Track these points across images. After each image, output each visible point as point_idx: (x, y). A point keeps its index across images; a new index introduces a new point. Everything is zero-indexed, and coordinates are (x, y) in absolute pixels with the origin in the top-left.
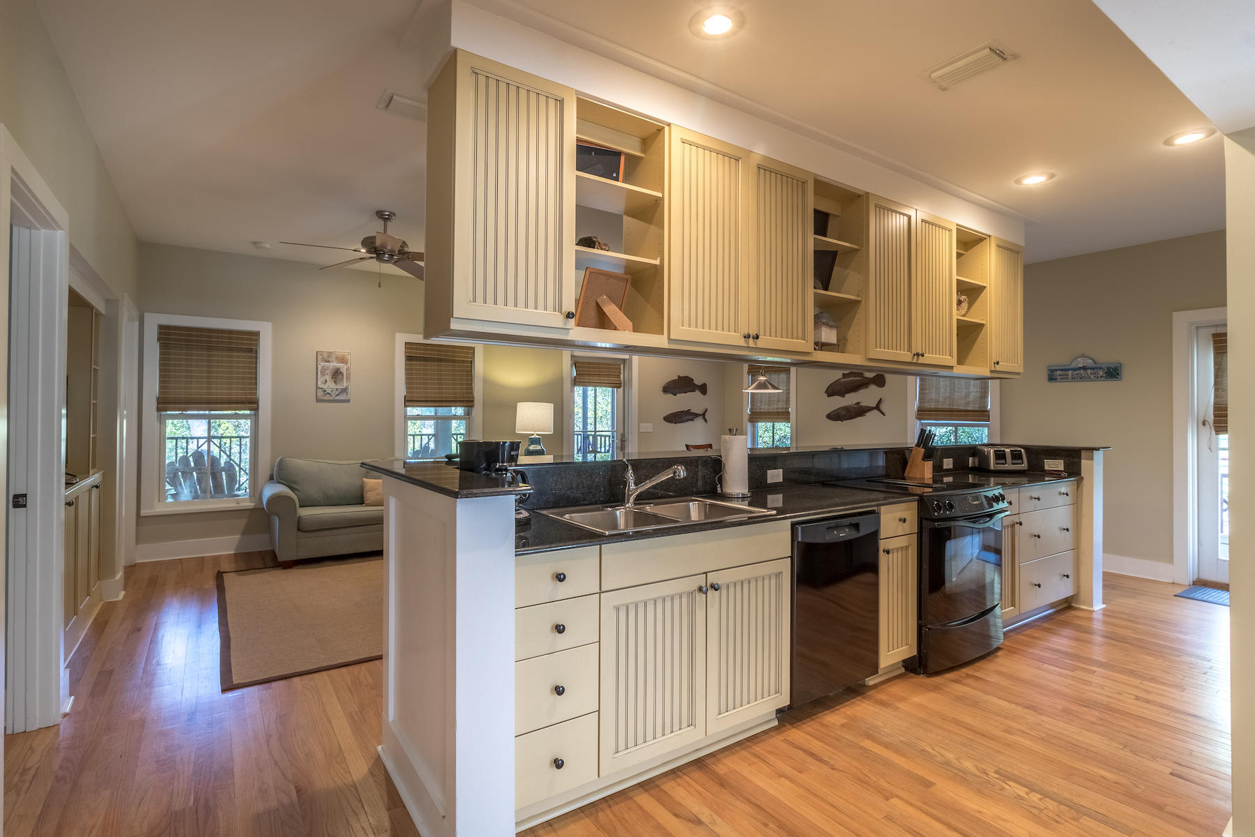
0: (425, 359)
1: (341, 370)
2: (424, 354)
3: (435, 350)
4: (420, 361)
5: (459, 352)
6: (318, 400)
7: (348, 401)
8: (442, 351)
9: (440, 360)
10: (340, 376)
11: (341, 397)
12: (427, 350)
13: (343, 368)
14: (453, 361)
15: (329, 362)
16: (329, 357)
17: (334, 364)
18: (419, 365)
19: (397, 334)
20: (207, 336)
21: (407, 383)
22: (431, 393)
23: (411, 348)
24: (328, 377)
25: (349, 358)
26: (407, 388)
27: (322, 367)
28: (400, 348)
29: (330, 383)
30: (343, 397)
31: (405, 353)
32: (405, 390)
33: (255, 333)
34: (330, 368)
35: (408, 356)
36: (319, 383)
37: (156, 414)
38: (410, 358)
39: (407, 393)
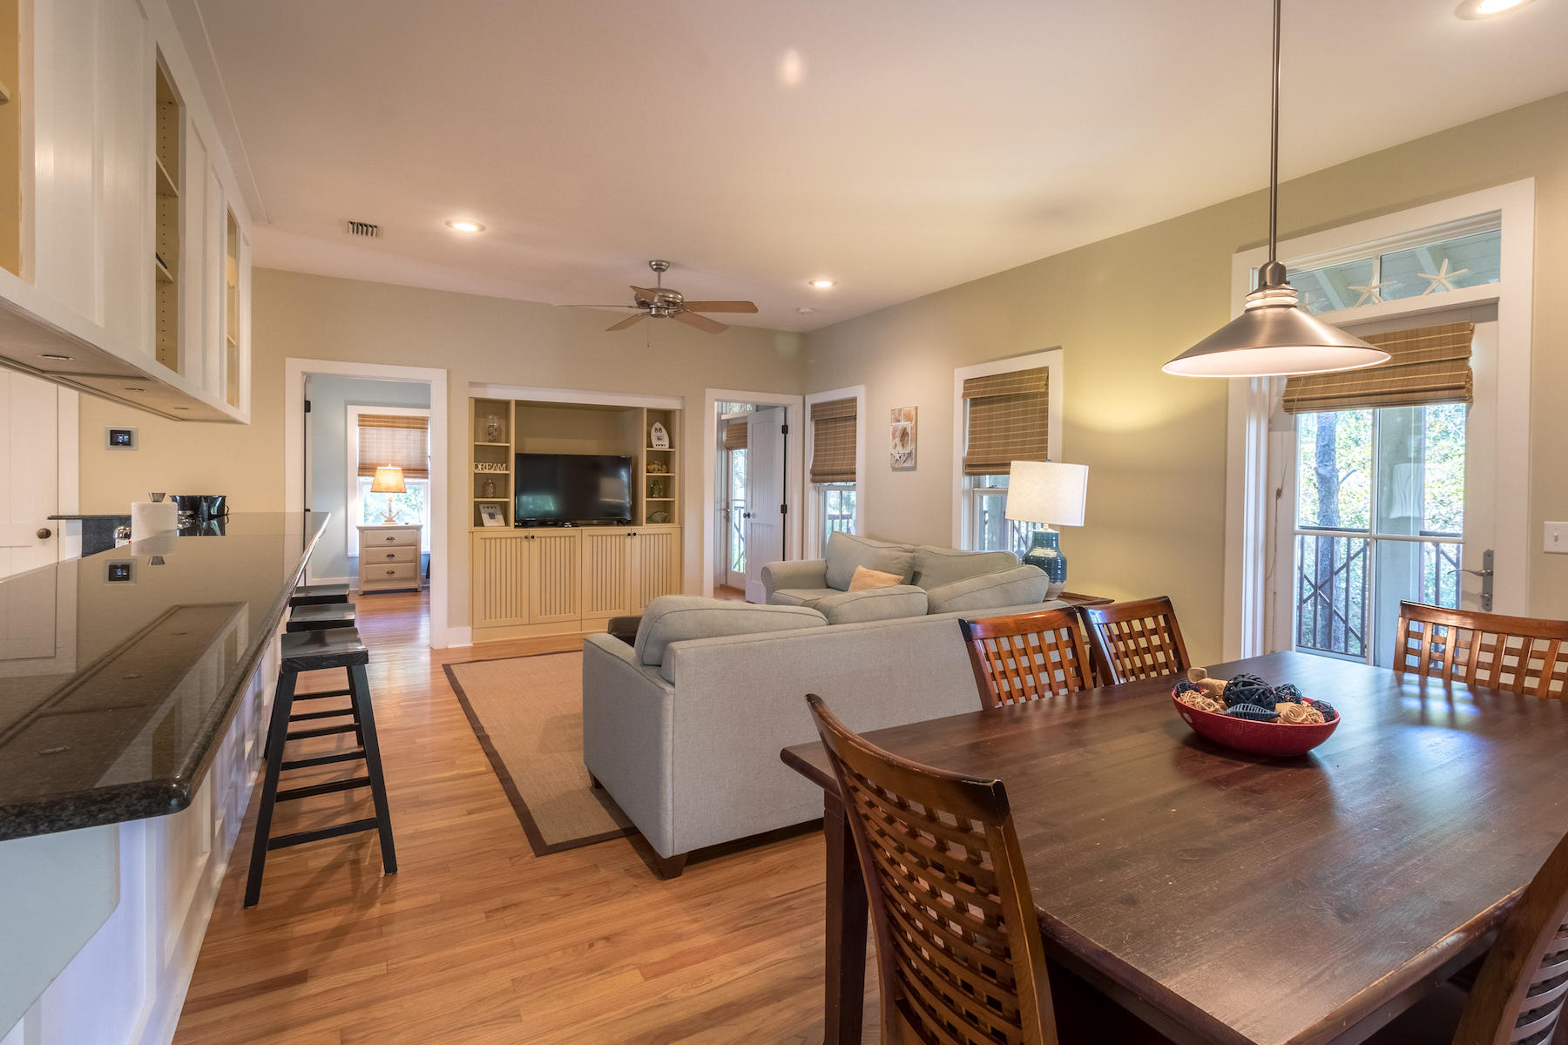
0: (990, 400)
1: (908, 430)
2: (984, 392)
3: (996, 384)
4: (985, 404)
5: (1028, 381)
6: (894, 469)
7: (914, 468)
8: (1005, 384)
9: (1008, 398)
10: (907, 438)
11: (908, 462)
12: (986, 386)
13: (909, 426)
14: (1026, 396)
15: (899, 421)
16: (899, 414)
17: (903, 423)
18: (985, 411)
19: (956, 370)
20: (832, 409)
21: (970, 440)
22: (995, 452)
23: (971, 388)
24: (897, 440)
25: (913, 412)
26: (970, 447)
27: (891, 430)
28: (959, 389)
29: (899, 448)
30: (909, 464)
31: (965, 396)
32: (966, 450)
33: (854, 400)
34: (900, 428)
35: (972, 400)
36: (890, 448)
37: (811, 485)
38: (974, 402)
39: (969, 453)
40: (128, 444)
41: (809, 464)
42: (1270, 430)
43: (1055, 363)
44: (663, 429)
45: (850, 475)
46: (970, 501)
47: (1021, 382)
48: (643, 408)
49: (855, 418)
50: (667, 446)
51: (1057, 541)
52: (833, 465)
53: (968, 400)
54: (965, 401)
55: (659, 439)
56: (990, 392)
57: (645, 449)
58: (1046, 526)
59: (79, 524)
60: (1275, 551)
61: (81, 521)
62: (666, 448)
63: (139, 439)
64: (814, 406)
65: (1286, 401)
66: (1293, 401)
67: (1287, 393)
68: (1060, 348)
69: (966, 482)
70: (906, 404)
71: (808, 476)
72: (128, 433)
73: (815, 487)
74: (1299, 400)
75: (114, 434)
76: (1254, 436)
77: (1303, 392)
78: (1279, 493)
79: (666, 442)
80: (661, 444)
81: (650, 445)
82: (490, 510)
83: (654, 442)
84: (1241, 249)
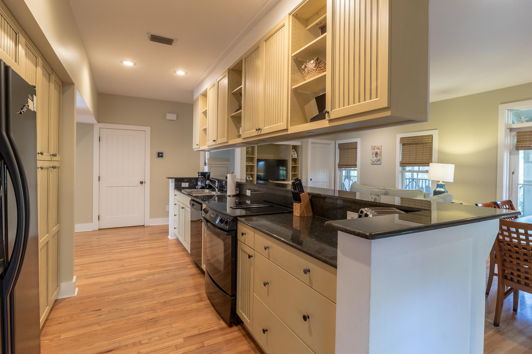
0: (410, 144)
1: (378, 152)
2: (408, 142)
3: (413, 139)
4: (408, 145)
5: (425, 139)
6: (372, 164)
7: (380, 164)
8: (416, 139)
9: (417, 144)
10: (378, 155)
11: (378, 162)
12: (409, 140)
13: (378, 151)
14: (423, 143)
15: (374, 150)
16: (375, 148)
17: (376, 150)
18: (408, 147)
19: (397, 135)
20: (347, 145)
21: (402, 156)
22: (412, 160)
23: (403, 140)
24: (374, 155)
25: (380, 147)
26: (402, 158)
27: (372, 152)
28: (398, 141)
29: (375, 158)
30: (378, 163)
31: (400, 142)
32: (401, 159)
33: (356, 143)
34: (375, 152)
35: (402, 144)
36: (370, 157)
37: (338, 169)
38: (403, 145)
39: (402, 160)
40: (162, 156)
41: (337, 162)
42: (510, 155)
43: (435, 134)
44: (295, 151)
45: (355, 166)
46: (401, 174)
47: (422, 139)
48: (290, 145)
49: (356, 148)
50: (297, 156)
51: (444, 186)
52: (347, 163)
53: (401, 144)
54: (400, 144)
55: (294, 154)
56: (410, 142)
57: (291, 157)
58: (441, 182)
59: (174, 180)
60: (512, 189)
61: (174, 179)
62: (296, 157)
63: (164, 155)
64: (339, 144)
65: (516, 147)
66: (519, 147)
67: (517, 145)
68: (437, 129)
69: (400, 168)
70: (378, 144)
71: (337, 166)
72: (162, 153)
73: (339, 170)
74: (521, 147)
75: (159, 153)
76: (506, 156)
77: (522, 145)
78: (513, 173)
79: (296, 155)
80: (295, 156)
81: (292, 157)
82: (249, 176)
83: (293, 155)
84: (501, 104)
